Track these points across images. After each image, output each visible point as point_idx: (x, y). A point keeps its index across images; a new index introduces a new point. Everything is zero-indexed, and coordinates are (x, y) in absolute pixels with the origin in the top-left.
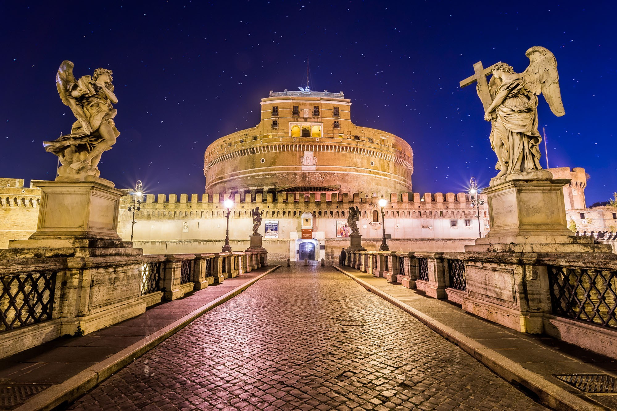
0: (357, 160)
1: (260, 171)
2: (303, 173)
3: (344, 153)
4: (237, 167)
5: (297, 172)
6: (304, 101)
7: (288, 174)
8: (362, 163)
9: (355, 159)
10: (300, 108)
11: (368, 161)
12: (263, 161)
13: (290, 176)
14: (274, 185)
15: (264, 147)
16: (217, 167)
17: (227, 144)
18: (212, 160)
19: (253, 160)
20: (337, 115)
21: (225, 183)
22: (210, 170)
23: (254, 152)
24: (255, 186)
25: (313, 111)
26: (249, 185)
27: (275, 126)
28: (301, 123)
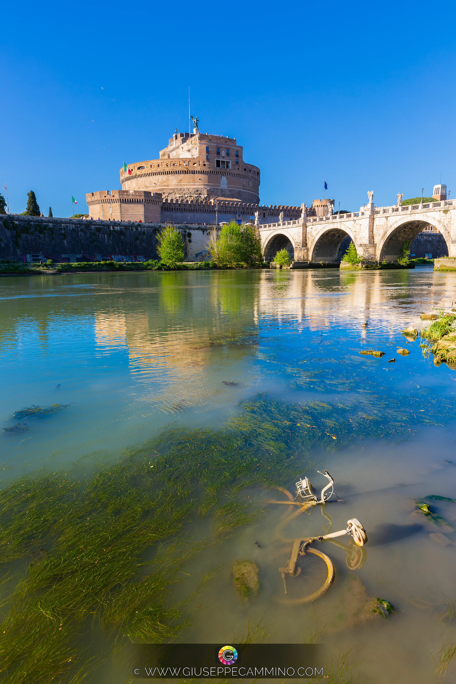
1: (199, 185)
2: (221, 189)
3: (239, 178)
4: (181, 180)
5: (219, 188)
6: (222, 146)
9: (244, 182)
10: (221, 149)
11: (249, 184)
12: (200, 179)
13: (215, 190)
14: (207, 194)
15: (201, 171)
16: (161, 178)
17: (172, 164)
18: (156, 172)
19: (194, 178)
20: (237, 156)
21: (172, 190)
22: (151, 178)
23: (194, 173)
24: (196, 194)
25: (226, 152)
26: (192, 193)
27: (208, 159)
28: (221, 159)
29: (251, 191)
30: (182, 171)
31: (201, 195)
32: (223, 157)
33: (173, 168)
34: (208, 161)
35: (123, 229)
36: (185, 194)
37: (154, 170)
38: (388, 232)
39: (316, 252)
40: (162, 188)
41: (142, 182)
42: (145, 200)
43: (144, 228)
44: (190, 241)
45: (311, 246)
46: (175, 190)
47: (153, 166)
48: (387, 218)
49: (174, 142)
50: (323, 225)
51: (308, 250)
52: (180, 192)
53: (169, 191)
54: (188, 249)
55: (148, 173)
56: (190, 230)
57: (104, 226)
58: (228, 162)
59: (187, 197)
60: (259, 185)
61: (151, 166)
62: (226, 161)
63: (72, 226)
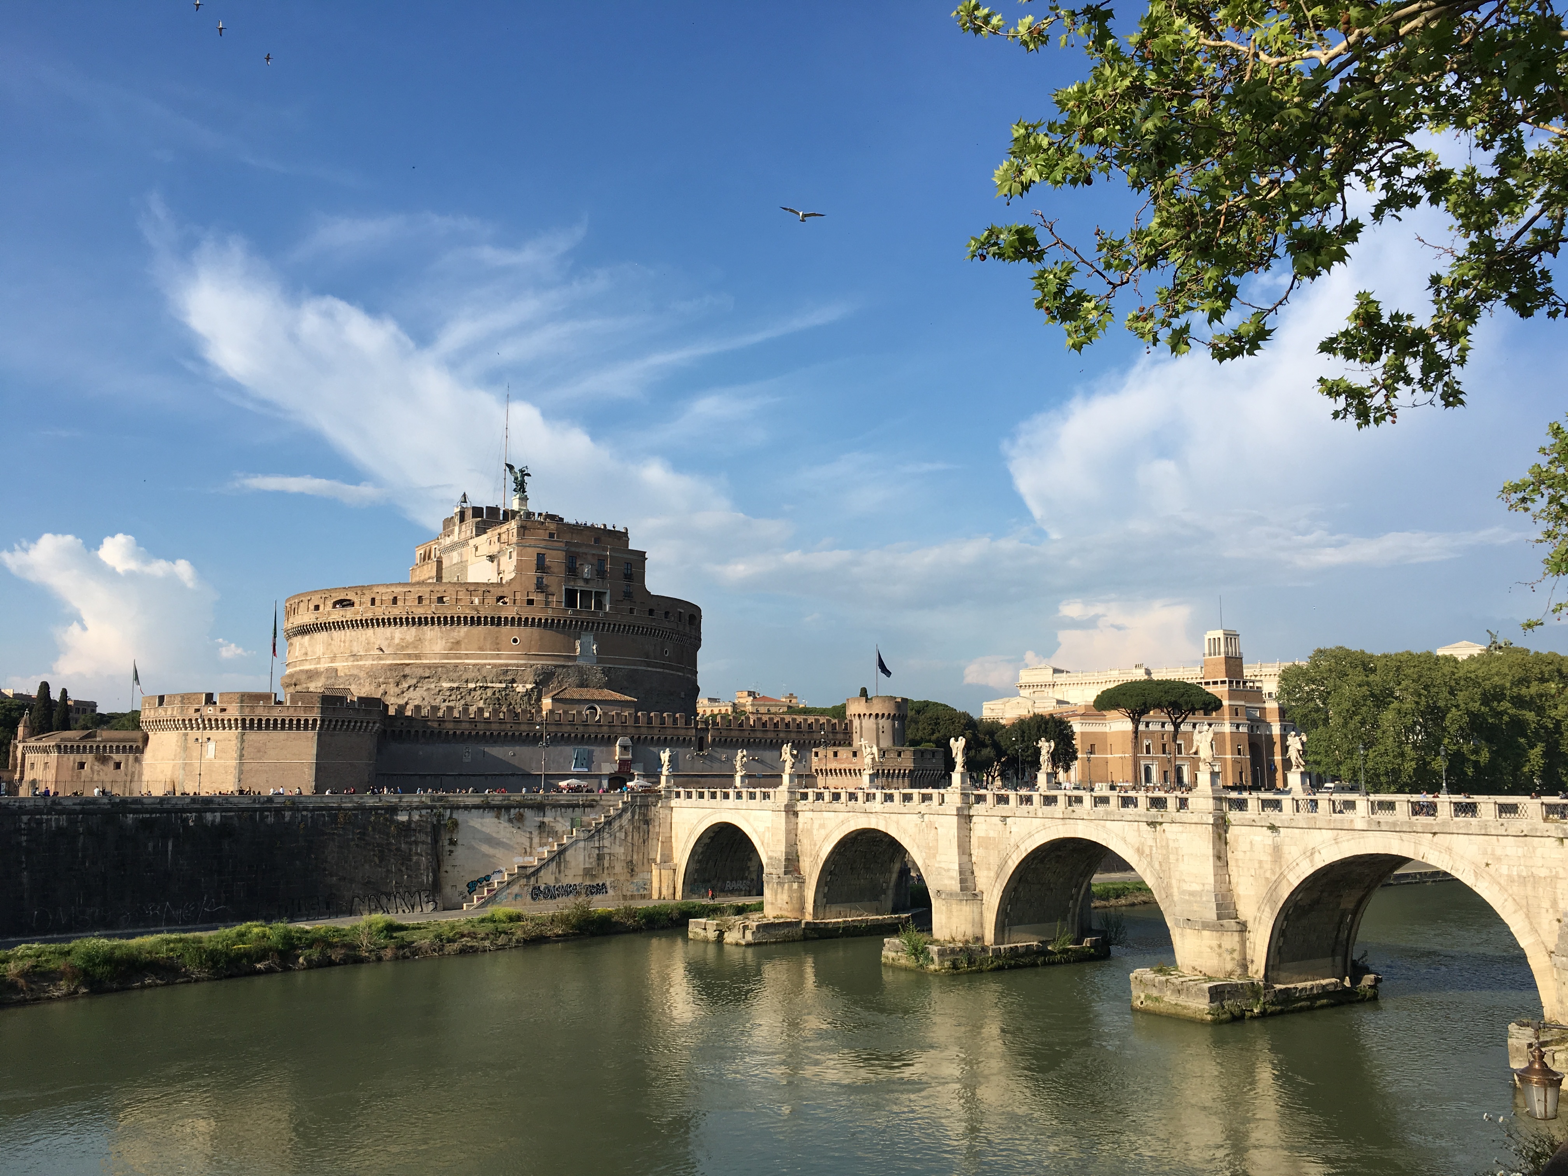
0: (651, 647)
1: (510, 657)
2: (579, 667)
3: (634, 636)
4: (458, 643)
5: (570, 664)
6: (585, 551)
7: (556, 666)
8: (655, 652)
9: (648, 647)
10: (580, 560)
11: (662, 650)
12: (515, 641)
13: (559, 670)
14: (536, 682)
15: (520, 619)
16: (399, 633)
17: (434, 597)
18: (386, 617)
19: (497, 638)
20: (628, 577)
21: (429, 668)
22: (370, 632)
23: (499, 624)
24: (501, 682)
25: (595, 567)
26: (488, 679)
27: (540, 587)
28: (580, 585)
29: (670, 667)
30: (462, 616)
31: (515, 685)
32: (587, 581)
33: (436, 609)
34: (542, 592)
35: (231, 817)
36: (467, 681)
37: (379, 612)
38: (1010, 862)
39: (826, 889)
40: (402, 662)
41: (344, 642)
42: (323, 721)
43: (304, 813)
44: (453, 843)
45: (811, 869)
46: (440, 669)
47: (377, 602)
48: (1004, 818)
49: (457, 529)
50: (842, 816)
51: (802, 882)
52: (455, 675)
53: (420, 672)
54: (443, 869)
55: (361, 620)
56: (455, 812)
57: (168, 812)
58: (599, 595)
59: (475, 689)
60: (698, 646)
61: (373, 601)
62: (593, 590)
63: (57, 820)
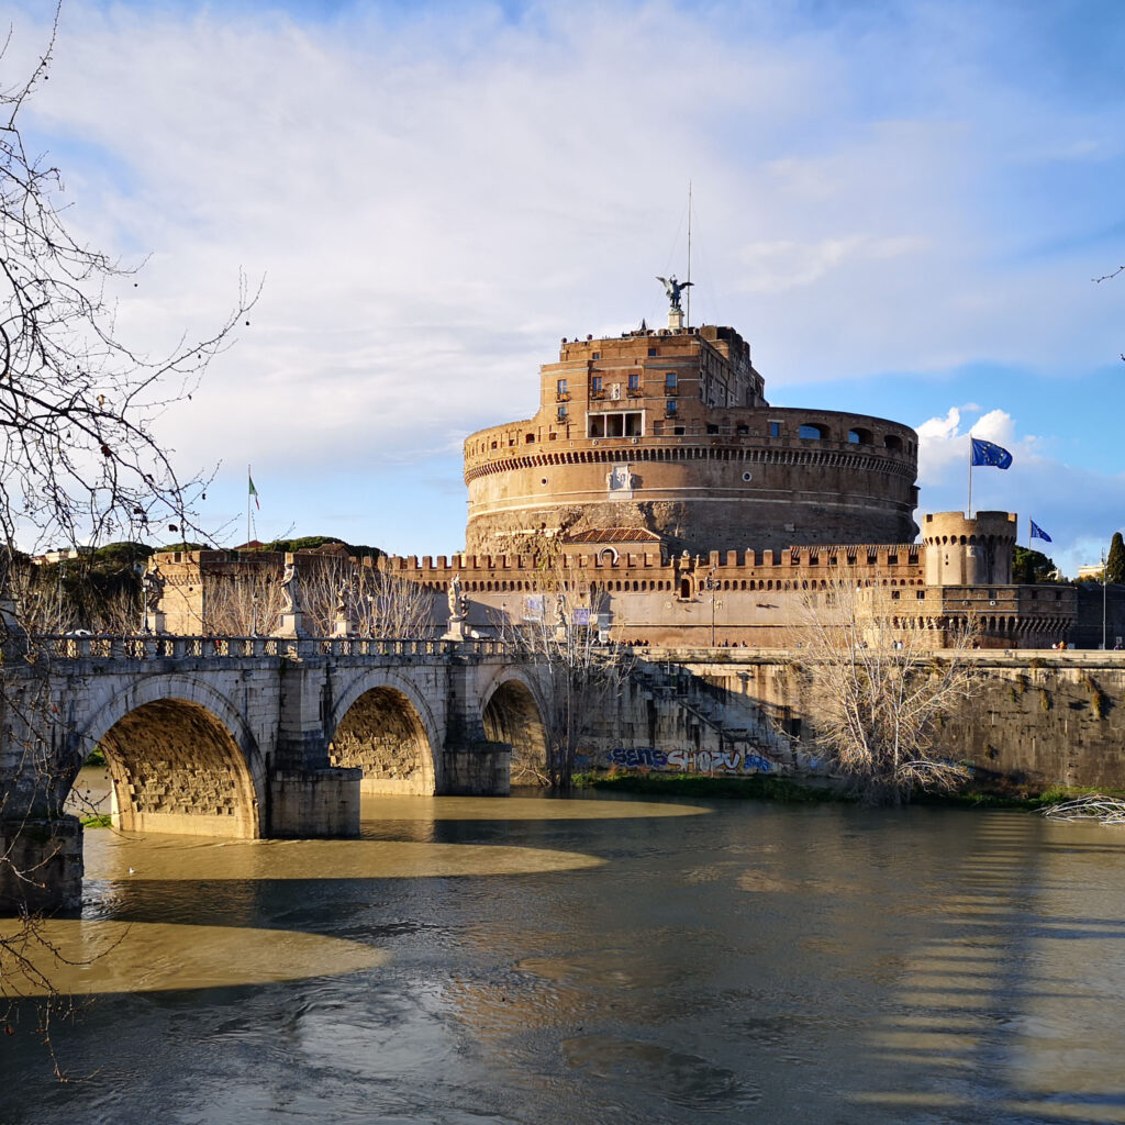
0: (714, 473)
1: (540, 501)
2: (610, 504)
3: (686, 461)
5: (600, 502)
6: (611, 369)
7: (583, 506)
8: (722, 478)
9: (708, 473)
10: (605, 380)
11: (738, 476)
12: (544, 481)
13: (588, 510)
14: (561, 526)
15: (550, 456)
16: (478, 485)
17: (490, 444)
19: (530, 480)
20: (672, 390)
21: (492, 517)
23: (530, 465)
24: (533, 528)
25: (627, 385)
26: (524, 526)
27: (562, 419)
28: (607, 410)
30: (504, 460)
31: (545, 530)
32: (615, 403)
33: (490, 455)
34: (563, 424)
40: (478, 514)
46: (496, 518)
52: (503, 524)
53: (486, 522)
58: (633, 419)
62: (624, 413)
